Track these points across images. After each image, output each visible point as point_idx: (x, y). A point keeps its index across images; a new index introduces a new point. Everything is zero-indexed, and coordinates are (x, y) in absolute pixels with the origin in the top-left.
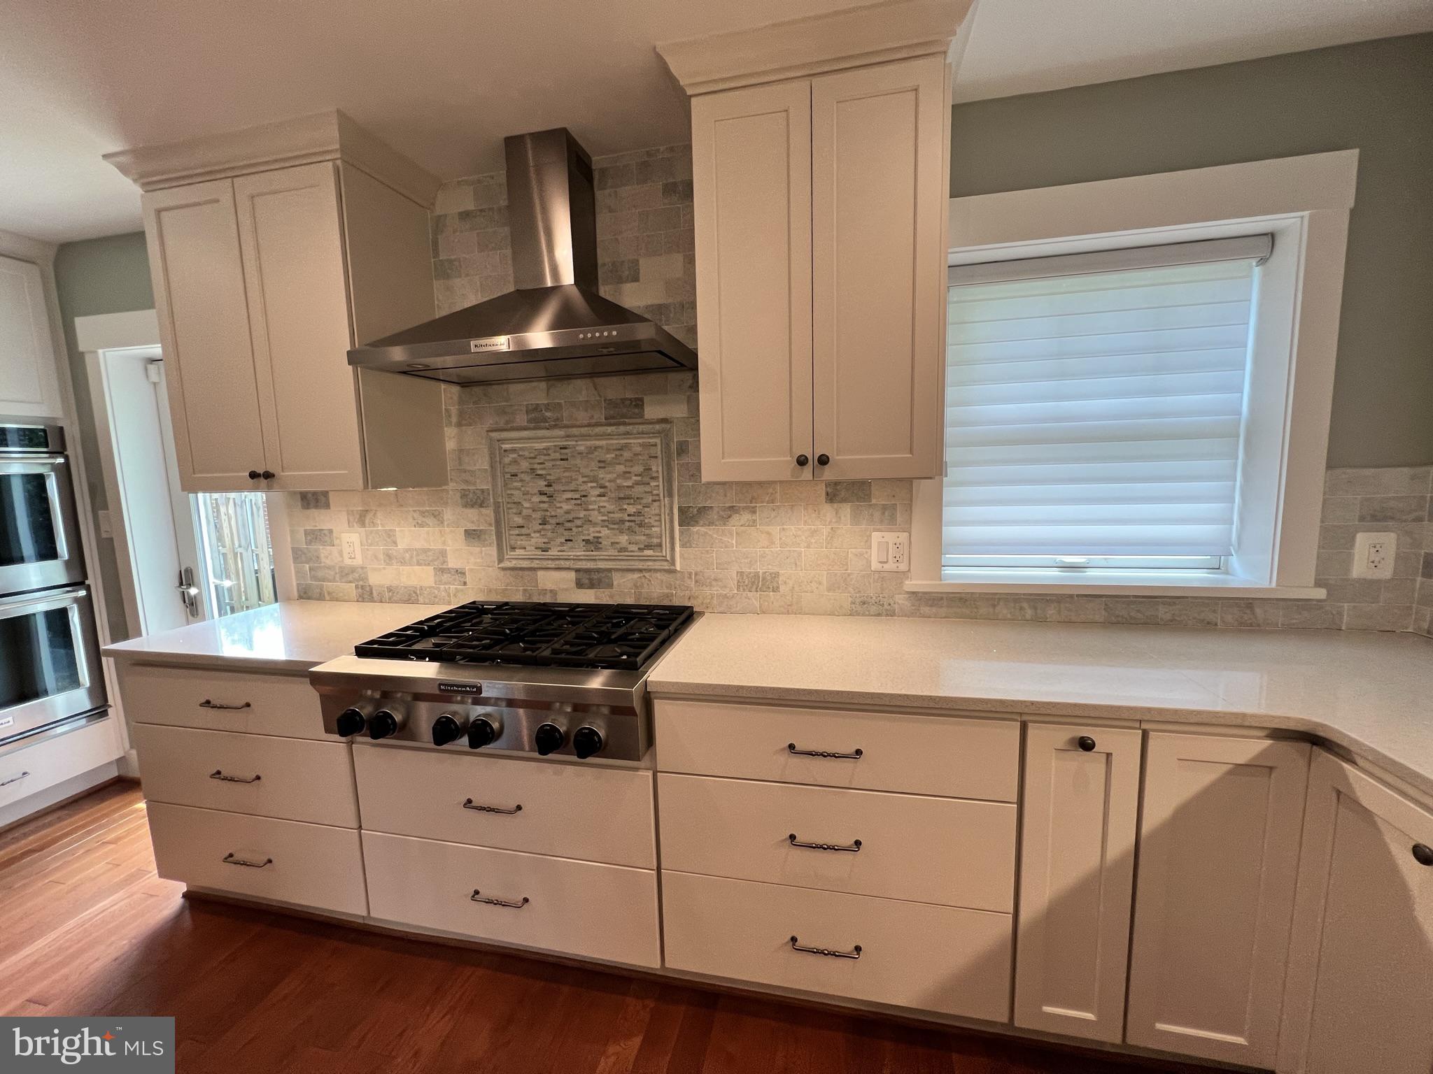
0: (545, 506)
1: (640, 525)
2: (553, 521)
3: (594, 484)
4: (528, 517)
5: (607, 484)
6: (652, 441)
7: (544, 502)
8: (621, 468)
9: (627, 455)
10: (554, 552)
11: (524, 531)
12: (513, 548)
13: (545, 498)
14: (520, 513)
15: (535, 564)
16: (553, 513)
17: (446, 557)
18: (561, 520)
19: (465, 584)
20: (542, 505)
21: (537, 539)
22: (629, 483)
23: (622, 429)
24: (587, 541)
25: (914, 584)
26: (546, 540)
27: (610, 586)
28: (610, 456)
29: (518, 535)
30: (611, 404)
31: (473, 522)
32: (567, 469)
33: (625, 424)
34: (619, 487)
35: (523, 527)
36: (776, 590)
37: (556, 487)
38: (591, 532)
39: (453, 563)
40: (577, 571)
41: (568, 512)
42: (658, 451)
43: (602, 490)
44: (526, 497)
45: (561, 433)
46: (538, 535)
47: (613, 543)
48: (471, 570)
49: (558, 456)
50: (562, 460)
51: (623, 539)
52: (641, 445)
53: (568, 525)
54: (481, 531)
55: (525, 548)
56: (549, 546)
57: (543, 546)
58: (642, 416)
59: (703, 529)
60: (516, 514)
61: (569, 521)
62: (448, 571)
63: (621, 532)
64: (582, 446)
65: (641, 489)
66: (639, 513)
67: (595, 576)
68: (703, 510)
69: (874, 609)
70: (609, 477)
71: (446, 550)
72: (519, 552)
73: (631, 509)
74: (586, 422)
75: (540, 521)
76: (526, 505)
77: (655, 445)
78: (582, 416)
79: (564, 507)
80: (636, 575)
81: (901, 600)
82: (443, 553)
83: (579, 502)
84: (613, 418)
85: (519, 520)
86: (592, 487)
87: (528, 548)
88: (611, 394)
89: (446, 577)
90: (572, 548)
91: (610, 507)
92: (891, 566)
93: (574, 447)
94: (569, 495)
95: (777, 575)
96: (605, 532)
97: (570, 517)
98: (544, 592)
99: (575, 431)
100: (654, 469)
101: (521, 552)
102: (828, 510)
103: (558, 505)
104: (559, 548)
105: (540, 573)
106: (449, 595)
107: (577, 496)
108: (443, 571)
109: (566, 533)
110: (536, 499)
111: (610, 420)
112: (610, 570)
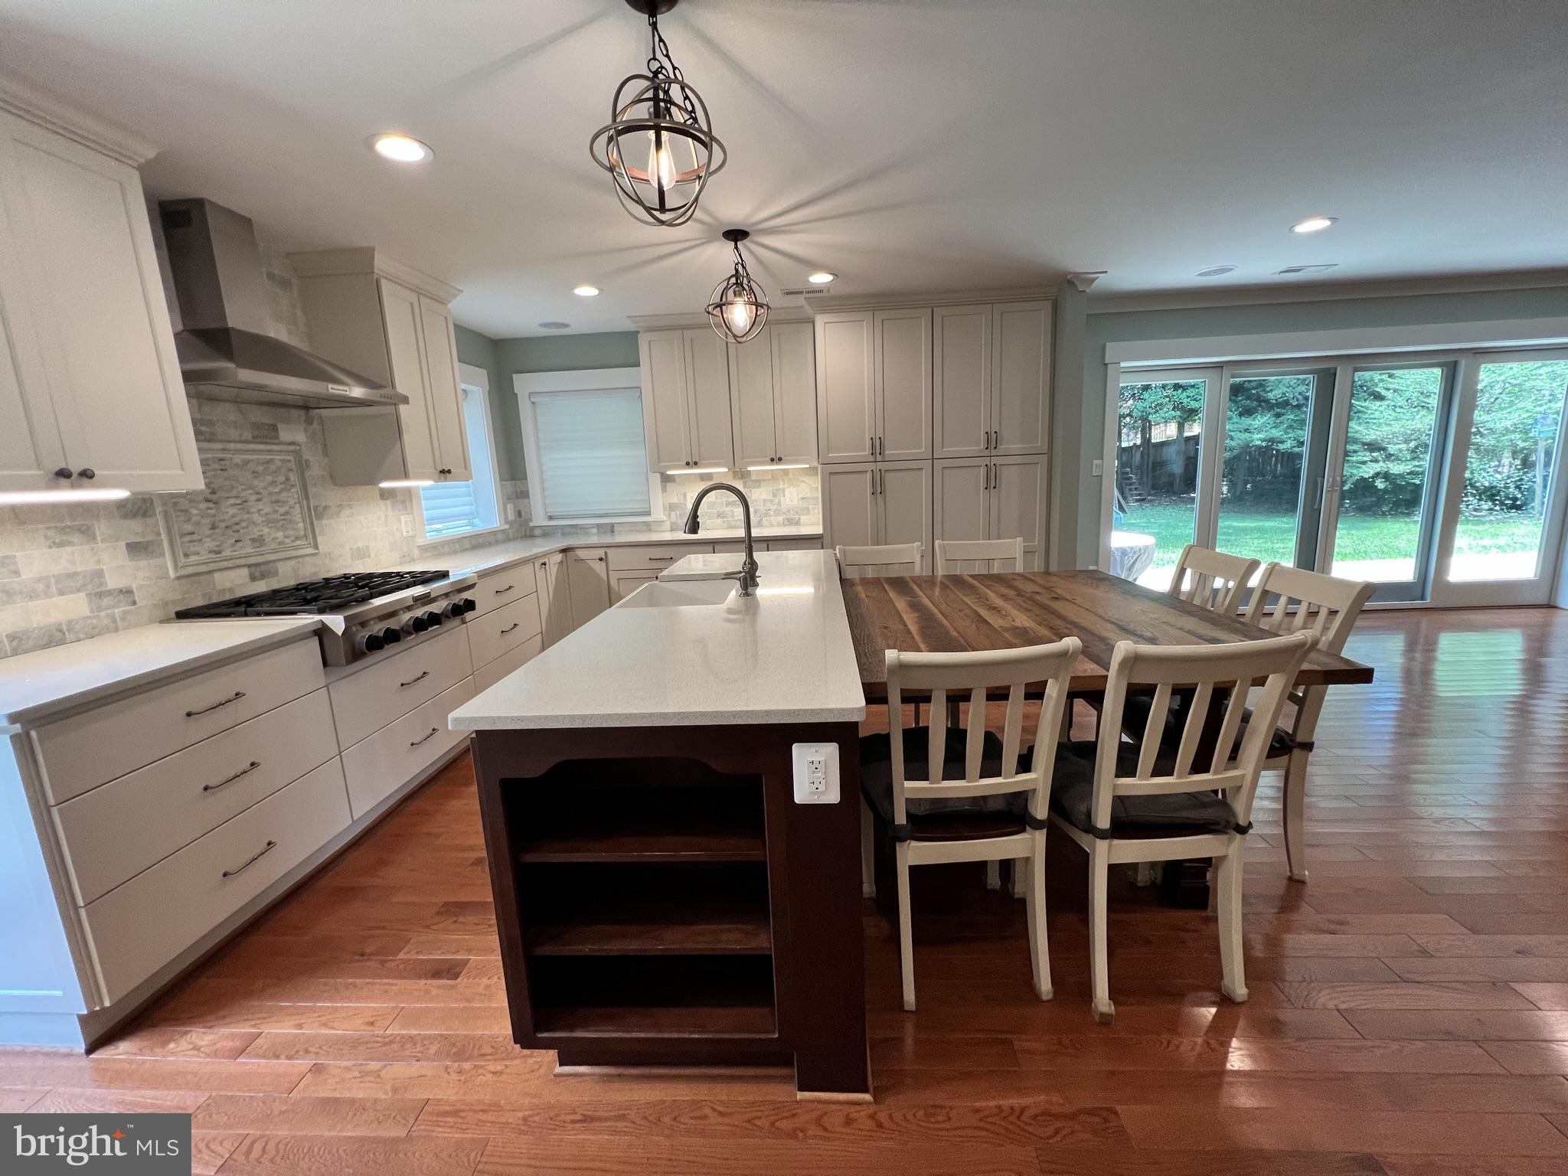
0: (212, 512)
1: (290, 522)
2: (223, 525)
3: (251, 491)
4: (197, 524)
5: (261, 491)
6: (289, 458)
7: (211, 509)
8: (269, 478)
9: (273, 467)
10: (227, 553)
11: (194, 537)
12: (186, 555)
13: (211, 505)
14: (189, 520)
15: (212, 566)
16: (221, 518)
17: (104, 577)
18: (229, 524)
19: (134, 603)
20: (210, 511)
21: (209, 544)
22: (277, 490)
23: (268, 447)
24: (253, 540)
25: (421, 541)
26: (218, 543)
27: (276, 574)
28: (261, 468)
29: (190, 542)
30: (255, 426)
31: (137, 534)
32: (226, 479)
33: (266, 443)
34: (270, 494)
35: (193, 533)
36: (369, 556)
37: (221, 494)
38: (255, 532)
39: (112, 582)
40: (249, 566)
41: (233, 516)
42: (293, 465)
43: (259, 496)
44: (192, 504)
45: (218, 446)
46: (209, 539)
47: (273, 539)
48: (140, 587)
49: (216, 466)
50: (222, 470)
51: (280, 534)
52: (281, 461)
53: (236, 528)
54: (148, 542)
55: (198, 554)
56: (221, 548)
57: (217, 549)
58: (277, 437)
59: (326, 521)
60: (185, 521)
61: (237, 524)
62: (109, 593)
63: (278, 530)
64: (238, 459)
65: (284, 494)
66: (286, 513)
67: (263, 568)
68: (326, 508)
69: (408, 558)
70: (262, 485)
71: (102, 571)
72: (193, 558)
73: (282, 510)
74: (237, 438)
75: (210, 527)
76: (195, 512)
77: (290, 461)
78: (234, 434)
79: (230, 511)
80: (293, 562)
81: (416, 552)
82: (99, 574)
83: (241, 507)
84: (257, 437)
85: (189, 527)
86: (250, 494)
87: (202, 553)
88: (253, 419)
89: (106, 601)
90: (241, 548)
91: (268, 509)
92: (410, 534)
93: (231, 459)
94: (232, 501)
95: (368, 547)
96: (266, 530)
97: (236, 519)
98: (223, 591)
99: (232, 446)
100: (292, 479)
101: (197, 558)
102: (382, 504)
103: (224, 510)
104: (232, 549)
105: (217, 575)
106: (114, 621)
107: (239, 502)
108: (100, 595)
109: (236, 534)
110: (204, 506)
111: (255, 439)
112: (274, 561)
